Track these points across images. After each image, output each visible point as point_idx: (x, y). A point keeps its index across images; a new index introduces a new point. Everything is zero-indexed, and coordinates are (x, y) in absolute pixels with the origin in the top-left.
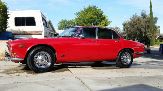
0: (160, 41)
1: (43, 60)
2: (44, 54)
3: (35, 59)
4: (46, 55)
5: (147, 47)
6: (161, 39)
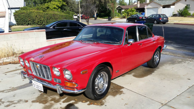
5: (109, 20)
6: (120, 10)
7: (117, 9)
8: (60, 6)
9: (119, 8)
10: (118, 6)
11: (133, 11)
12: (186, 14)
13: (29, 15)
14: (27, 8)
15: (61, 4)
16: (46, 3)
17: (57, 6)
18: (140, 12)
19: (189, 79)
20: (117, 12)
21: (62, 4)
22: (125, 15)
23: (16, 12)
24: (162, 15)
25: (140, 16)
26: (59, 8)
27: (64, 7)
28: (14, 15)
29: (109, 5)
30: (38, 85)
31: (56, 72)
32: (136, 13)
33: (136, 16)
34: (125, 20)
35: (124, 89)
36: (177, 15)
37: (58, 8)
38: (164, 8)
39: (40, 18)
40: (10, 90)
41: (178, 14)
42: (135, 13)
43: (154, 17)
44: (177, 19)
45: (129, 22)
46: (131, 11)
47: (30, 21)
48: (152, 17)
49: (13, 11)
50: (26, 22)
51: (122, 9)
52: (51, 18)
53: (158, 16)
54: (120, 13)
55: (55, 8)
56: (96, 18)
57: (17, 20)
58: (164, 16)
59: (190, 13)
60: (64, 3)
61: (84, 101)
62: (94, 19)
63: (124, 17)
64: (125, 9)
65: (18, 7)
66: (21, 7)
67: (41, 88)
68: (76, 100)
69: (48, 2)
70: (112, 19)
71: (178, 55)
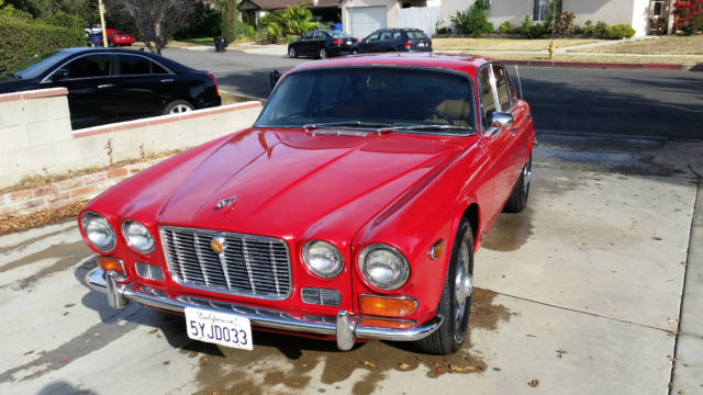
0: (244, 20)
5: (217, 50)
6: (249, 11)
7: (240, 10)
9: (245, 7)
11: (303, 17)
12: (480, 27)
18: (323, 21)
19: (658, 239)
20: (240, 19)
22: (276, 31)
24: (411, 31)
25: (335, 37)
30: (222, 325)
31: (319, 260)
32: (312, 24)
33: (319, 34)
34: (281, 50)
35: (500, 296)
36: (450, 30)
38: (407, 9)
40: (41, 368)
41: (453, 29)
42: (308, 24)
43: (386, 37)
44: (454, 45)
45: (296, 57)
46: (294, 18)
48: (379, 38)
51: (259, 9)
53: (398, 34)
54: (252, 23)
58: (419, 35)
59: (490, 24)
61: (405, 366)
63: (273, 40)
64: (271, 10)
67: (241, 335)
68: (366, 363)
71: (542, 164)
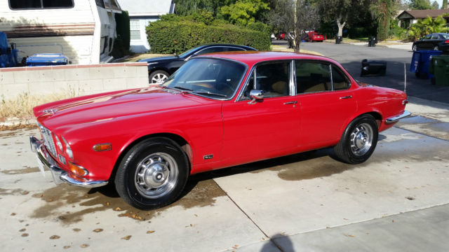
0: (402, 25)
1: (159, 177)
2: (160, 159)
3: (137, 175)
4: (164, 161)
5: (370, 45)
6: (406, 19)
7: (399, 17)
8: (254, 12)
10: (401, 12)
11: (437, 24)
13: (175, 32)
14: (172, 17)
15: (257, 8)
16: (224, 5)
17: (248, 12)
20: (399, 25)
21: (260, 8)
22: (415, 34)
23: (151, 25)
26: (250, 17)
27: (264, 14)
28: (147, 32)
29: (374, 9)
33: (436, 36)
37: (248, 16)
39: (198, 39)
46: (431, 25)
47: (176, 44)
49: (146, 23)
50: (170, 46)
51: (413, 18)
52: (220, 40)
54: (406, 27)
55: (242, 17)
56: (341, 40)
57: (152, 41)
60: (265, 6)
62: (334, 41)
63: (412, 39)
64: (420, 19)
65: (156, 14)
66: (161, 14)
69: (228, 4)
70: (379, 44)
